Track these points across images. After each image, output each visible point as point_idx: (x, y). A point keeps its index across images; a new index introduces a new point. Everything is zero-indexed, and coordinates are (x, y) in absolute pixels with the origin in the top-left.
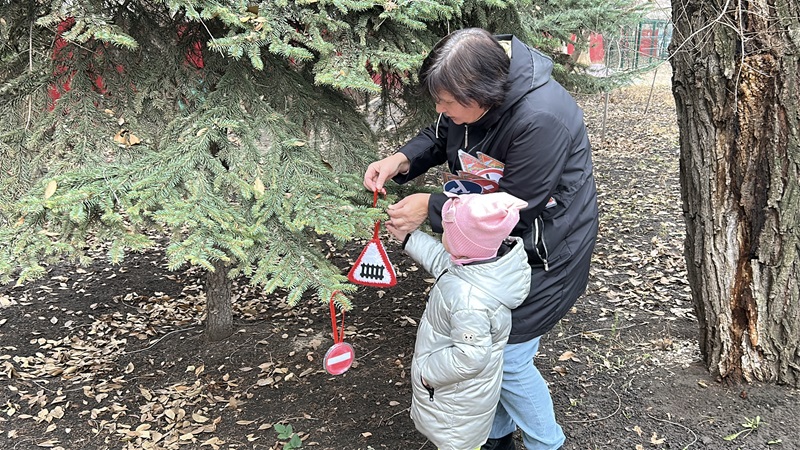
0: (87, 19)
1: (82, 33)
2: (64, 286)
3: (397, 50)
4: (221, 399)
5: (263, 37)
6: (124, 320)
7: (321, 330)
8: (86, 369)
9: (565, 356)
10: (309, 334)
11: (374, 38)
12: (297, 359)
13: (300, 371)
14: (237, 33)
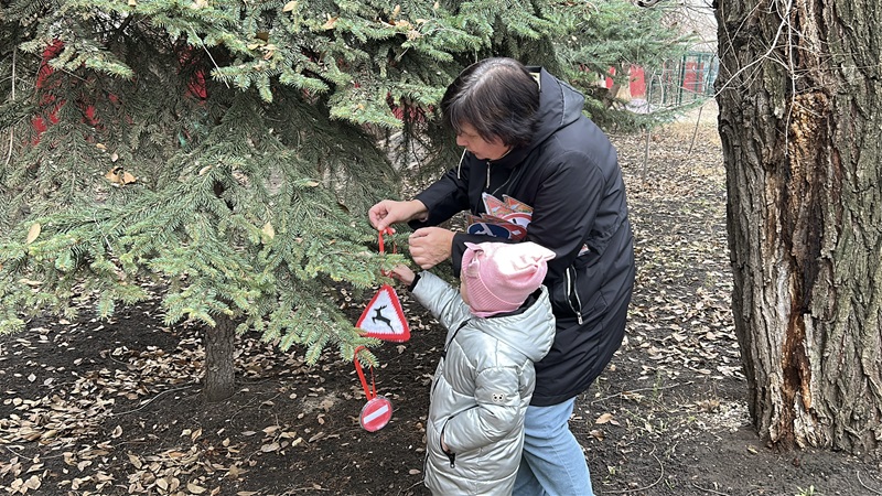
0: (78, 45)
1: (71, 60)
2: (44, 339)
3: (421, 82)
4: (220, 467)
5: (273, 66)
6: (112, 377)
7: (333, 389)
8: (68, 433)
9: (603, 419)
10: (321, 394)
11: (396, 70)
12: (307, 421)
13: (310, 435)
14: (244, 62)
